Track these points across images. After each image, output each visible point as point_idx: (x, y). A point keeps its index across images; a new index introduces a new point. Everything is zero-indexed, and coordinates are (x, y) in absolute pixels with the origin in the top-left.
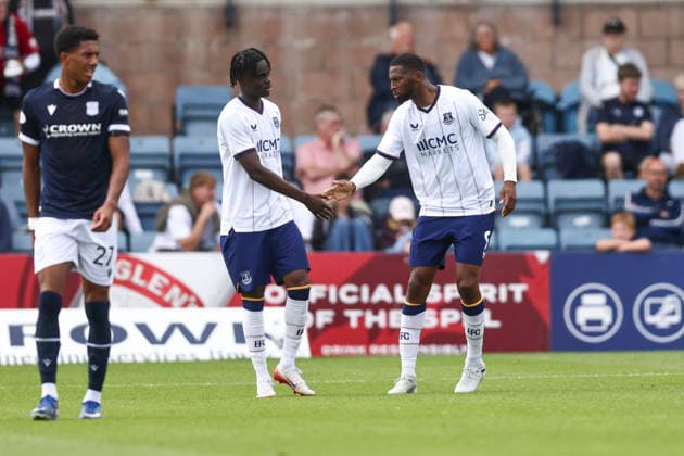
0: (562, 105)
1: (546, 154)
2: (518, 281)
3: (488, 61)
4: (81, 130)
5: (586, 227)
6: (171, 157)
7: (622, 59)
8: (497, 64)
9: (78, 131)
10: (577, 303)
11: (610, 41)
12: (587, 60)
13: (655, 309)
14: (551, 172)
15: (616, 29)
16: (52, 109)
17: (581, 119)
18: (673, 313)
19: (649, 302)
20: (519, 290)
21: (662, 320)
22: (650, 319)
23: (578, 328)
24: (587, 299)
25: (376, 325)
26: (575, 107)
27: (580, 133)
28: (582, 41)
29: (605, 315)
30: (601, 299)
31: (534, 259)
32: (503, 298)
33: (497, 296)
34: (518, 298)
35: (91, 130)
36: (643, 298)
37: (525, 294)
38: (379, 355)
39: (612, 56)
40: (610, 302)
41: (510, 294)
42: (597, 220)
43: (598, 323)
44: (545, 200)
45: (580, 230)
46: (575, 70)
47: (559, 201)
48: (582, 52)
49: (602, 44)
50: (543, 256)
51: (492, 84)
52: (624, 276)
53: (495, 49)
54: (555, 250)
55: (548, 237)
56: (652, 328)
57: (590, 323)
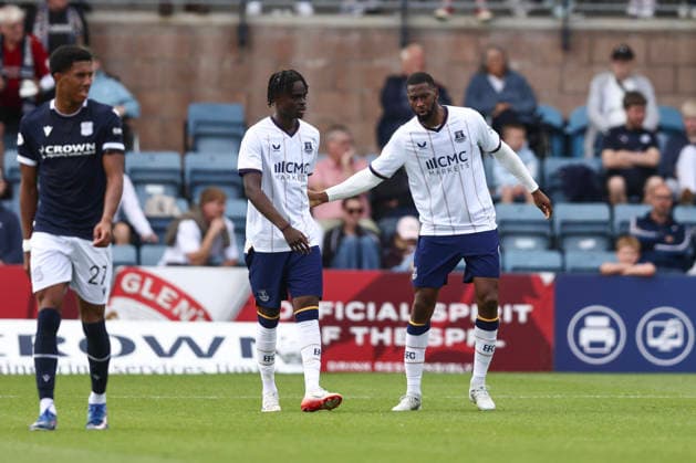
0: (570, 130)
1: (554, 177)
2: (522, 302)
3: (498, 84)
4: (76, 150)
5: (591, 250)
6: (182, 173)
7: (630, 85)
8: (507, 88)
9: (73, 151)
10: (581, 324)
11: (617, 67)
12: (595, 85)
13: (658, 332)
14: (558, 195)
15: (623, 56)
16: (48, 130)
17: (588, 143)
18: (675, 337)
19: (651, 325)
20: (523, 310)
21: (664, 343)
22: (653, 342)
23: (581, 349)
24: (590, 321)
25: (381, 342)
26: (583, 131)
27: (587, 157)
28: (591, 66)
29: (608, 337)
30: (604, 321)
31: (540, 281)
32: (508, 318)
34: (522, 318)
35: (85, 149)
36: (646, 321)
37: (529, 315)
38: (384, 372)
39: (620, 82)
40: (613, 324)
41: (515, 315)
42: (603, 243)
43: (601, 345)
44: (551, 223)
45: (585, 253)
46: (582, 96)
47: (565, 224)
48: (590, 78)
49: (611, 70)
50: (548, 278)
51: (501, 107)
52: (627, 299)
53: (505, 73)
54: (560, 271)
55: (553, 259)
56: (654, 351)
57: (593, 344)
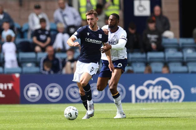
0: (23, 30)
2: (10, 82)
5: (30, 67)
7: (41, 16)
10: (28, 89)
12: (30, 17)
13: (51, 91)
15: (38, 7)
17: (29, 35)
18: (57, 93)
19: (50, 90)
20: (10, 85)
21: (53, 95)
22: (51, 94)
23: (28, 97)
24: (31, 88)
26: (27, 31)
27: (29, 38)
28: (29, 11)
29: (36, 93)
30: (35, 88)
31: (15, 77)
32: (6, 88)
33: (4, 87)
34: (10, 88)
36: (48, 88)
37: (12, 87)
40: (38, 89)
41: (8, 87)
42: (34, 65)
43: (34, 96)
46: (27, 20)
47: (22, 59)
48: (29, 14)
52: (42, 82)
53: (3, 13)
54: (21, 73)
55: (19, 69)
56: (51, 97)
57: (32, 96)
